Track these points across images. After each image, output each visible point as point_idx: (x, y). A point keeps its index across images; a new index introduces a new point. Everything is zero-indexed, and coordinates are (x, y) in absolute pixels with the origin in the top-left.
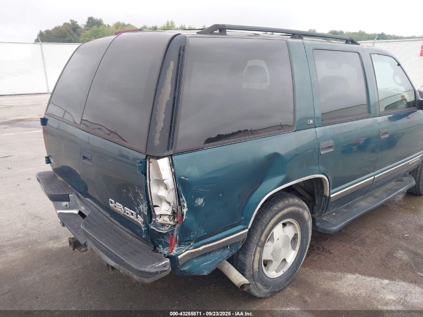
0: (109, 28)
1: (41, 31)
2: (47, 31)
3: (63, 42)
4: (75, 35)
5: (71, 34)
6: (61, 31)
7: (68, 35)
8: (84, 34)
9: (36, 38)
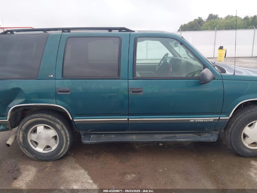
0: (221, 20)
1: (182, 25)
2: (185, 25)
3: (192, 30)
4: (199, 26)
5: (197, 26)
6: (191, 24)
7: (195, 26)
8: (204, 25)
9: (179, 29)
